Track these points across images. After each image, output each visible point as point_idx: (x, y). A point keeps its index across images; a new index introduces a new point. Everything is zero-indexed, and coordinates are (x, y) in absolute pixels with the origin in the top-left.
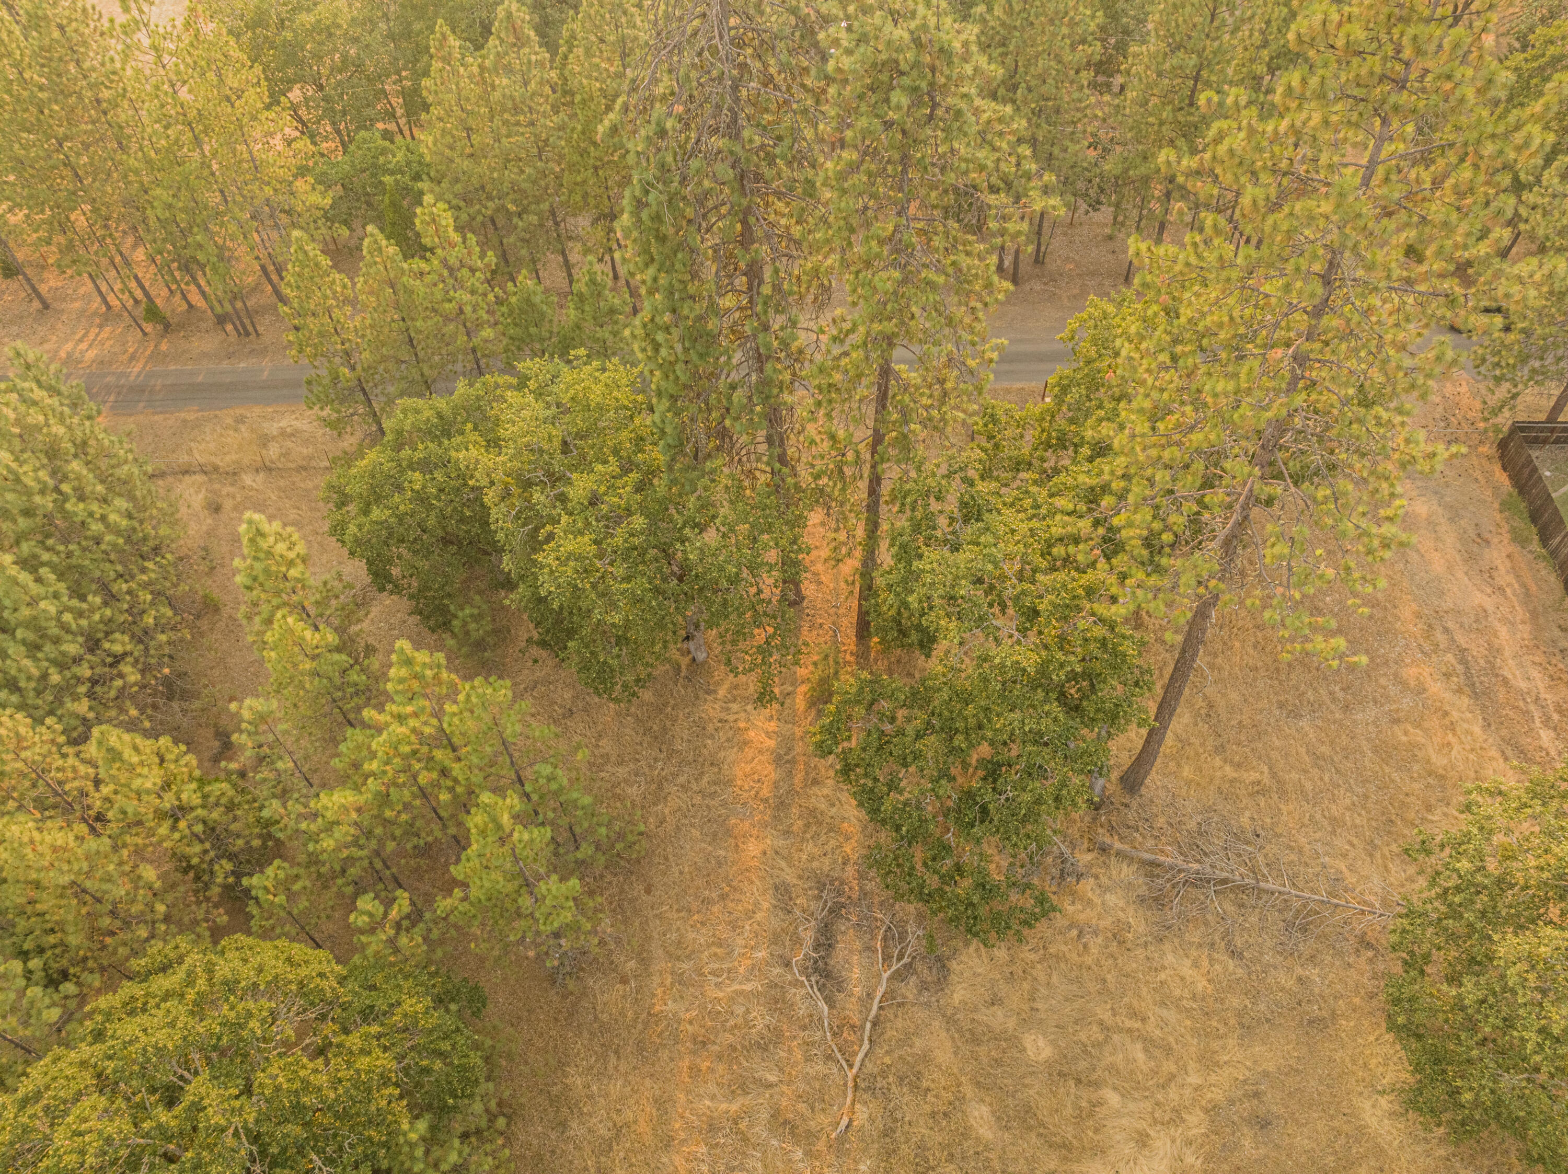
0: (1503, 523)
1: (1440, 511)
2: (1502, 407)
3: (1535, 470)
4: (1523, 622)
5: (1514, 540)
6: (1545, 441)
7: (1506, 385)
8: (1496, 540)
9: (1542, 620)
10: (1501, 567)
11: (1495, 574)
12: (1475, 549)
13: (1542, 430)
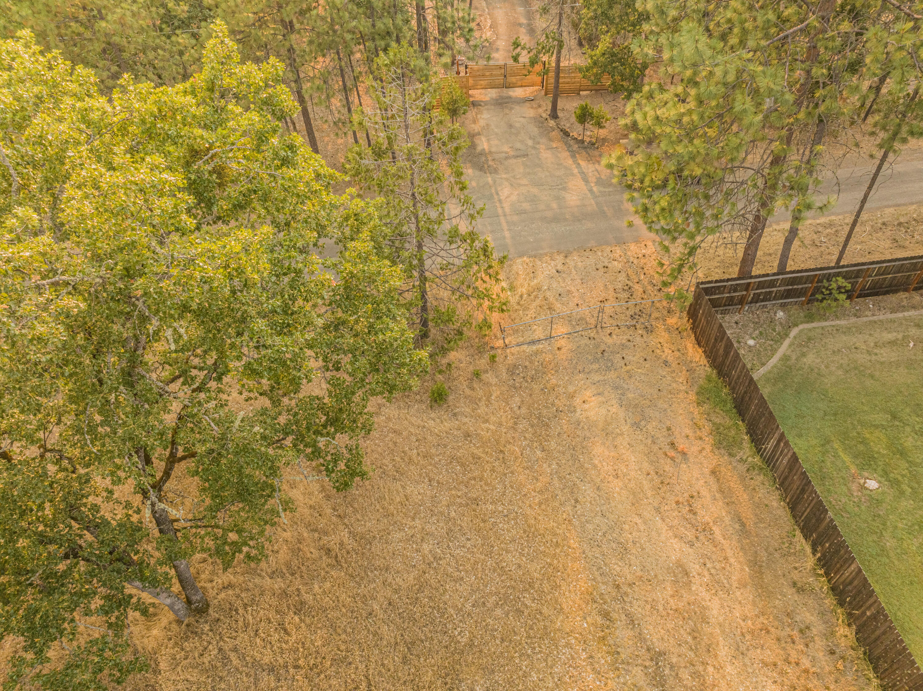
0: (702, 422)
1: (622, 414)
2: (681, 266)
3: (729, 345)
4: (743, 585)
5: (718, 445)
6: (742, 301)
7: (682, 240)
8: (695, 449)
9: (768, 577)
10: (704, 492)
11: (697, 505)
12: (668, 467)
13: (735, 289)
